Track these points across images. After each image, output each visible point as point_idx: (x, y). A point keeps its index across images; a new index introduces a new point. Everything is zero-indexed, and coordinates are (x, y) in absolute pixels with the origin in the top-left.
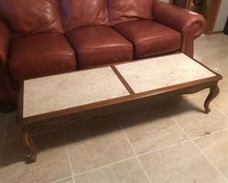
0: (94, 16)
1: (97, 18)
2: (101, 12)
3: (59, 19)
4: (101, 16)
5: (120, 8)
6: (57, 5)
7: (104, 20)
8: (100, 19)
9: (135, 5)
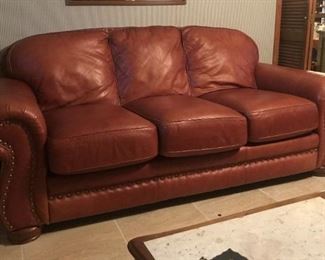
0: (169, 81)
1: (173, 85)
2: (179, 75)
3: (114, 84)
4: (178, 81)
5: (208, 71)
6: (112, 63)
7: (183, 87)
8: (177, 86)
9: (230, 65)
